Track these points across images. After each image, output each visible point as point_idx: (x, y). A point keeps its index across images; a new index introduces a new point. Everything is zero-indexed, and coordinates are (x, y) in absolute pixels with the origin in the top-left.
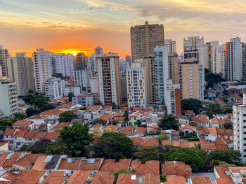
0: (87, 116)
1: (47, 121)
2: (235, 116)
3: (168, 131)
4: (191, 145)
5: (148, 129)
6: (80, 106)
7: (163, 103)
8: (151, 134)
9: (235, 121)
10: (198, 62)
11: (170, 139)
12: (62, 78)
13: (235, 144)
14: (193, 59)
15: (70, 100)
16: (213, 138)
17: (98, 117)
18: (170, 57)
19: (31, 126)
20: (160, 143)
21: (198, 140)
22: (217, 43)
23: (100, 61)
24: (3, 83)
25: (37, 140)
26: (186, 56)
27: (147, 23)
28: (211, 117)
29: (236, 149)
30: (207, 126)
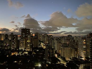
2: (45, 51)
9: (45, 53)
10: (37, 38)
11: (30, 57)
16: (40, 57)
26: (35, 37)
27: (26, 28)
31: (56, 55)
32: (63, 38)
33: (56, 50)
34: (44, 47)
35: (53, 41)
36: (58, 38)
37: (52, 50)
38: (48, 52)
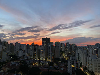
0: (28, 62)
1: (16, 63)
2: (68, 63)
3: (51, 67)
4: (57, 71)
5: (45, 66)
6: (26, 59)
7: (50, 59)
8: (46, 68)
10: (59, 48)
11: (51, 69)
12: (22, 51)
13: (68, 71)
14: (58, 47)
15: (24, 57)
16: (63, 69)
17: (31, 62)
18: (52, 46)
19: (11, 64)
20: (48, 70)
21: (59, 70)
22: (63, 43)
23: (33, 46)
24: (5, 51)
25: (12, 69)
26: (56, 46)
27: (46, 37)
28: (62, 63)
29: (69, 72)
30: (61, 65)
31: (82, 68)
32: (89, 47)
33: (82, 62)
34: (67, 59)
35: (77, 50)
36: (84, 48)
37: (76, 62)
38: (71, 64)
